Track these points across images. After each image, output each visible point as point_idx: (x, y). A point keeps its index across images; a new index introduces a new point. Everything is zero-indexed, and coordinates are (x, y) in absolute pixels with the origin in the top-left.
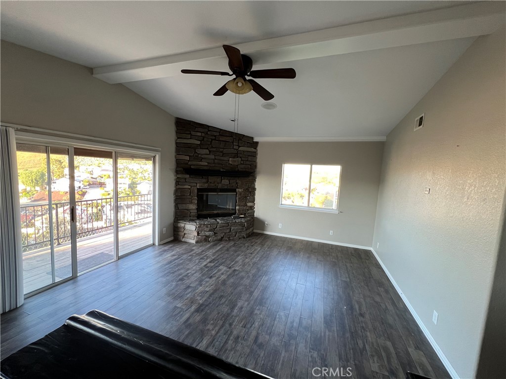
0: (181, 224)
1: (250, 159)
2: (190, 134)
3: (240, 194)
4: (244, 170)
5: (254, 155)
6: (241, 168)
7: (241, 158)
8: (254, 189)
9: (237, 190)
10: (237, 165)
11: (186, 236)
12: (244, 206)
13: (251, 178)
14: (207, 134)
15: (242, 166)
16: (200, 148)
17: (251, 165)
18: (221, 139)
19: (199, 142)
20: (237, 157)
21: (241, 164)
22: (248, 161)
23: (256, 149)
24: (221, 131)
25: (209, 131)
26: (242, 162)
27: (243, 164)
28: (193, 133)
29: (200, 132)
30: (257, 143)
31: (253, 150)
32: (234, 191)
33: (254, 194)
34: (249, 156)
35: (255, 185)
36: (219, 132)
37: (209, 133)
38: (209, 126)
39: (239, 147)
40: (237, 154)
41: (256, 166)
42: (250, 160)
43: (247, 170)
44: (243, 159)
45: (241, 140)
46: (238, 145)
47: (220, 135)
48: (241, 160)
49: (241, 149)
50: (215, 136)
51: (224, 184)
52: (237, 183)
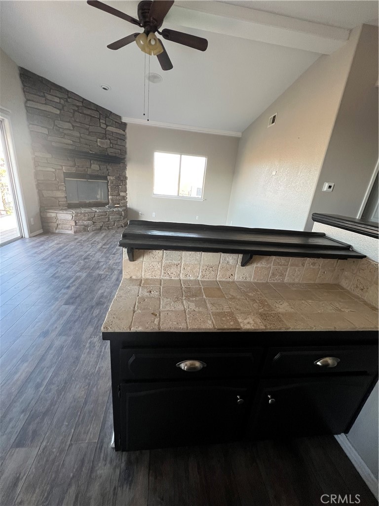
0: (51, 214)
1: (119, 142)
2: (44, 96)
3: (112, 183)
4: (114, 155)
5: (123, 138)
6: (111, 152)
7: (109, 139)
8: (126, 178)
9: (108, 177)
10: (106, 149)
11: (60, 226)
12: (117, 196)
13: (121, 165)
14: (67, 101)
15: (112, 150)
16: (61, 120)
17: (120, 150)
18: (85, 112)
19: (58, 112)
20: (106, 139)
21: (110, 147)
22: (117, 144)
23: (124, 131)
24: (84, 101)
25: (69, 98)
26: (111, 146)
27: (112, 148)
28: (49, 97)
29: (58, 97)
30: (125, 124)
31: (121, 132)
32: (105, 178)
33: (126, 184)
34: (118, 138)
35: (125, 173)
36: (82, 102)
37: (69, 100)
38: (68, 91)
39: (107, 126)
40: (106, 134)
41: (126, 152)
42: (120, 144)
43: (117, 155)
44: (112, 141)
45: (108, 118)
46: (105, 124)
47: (83, 106)
48: (111, 143)
49: (109, 128)
50: (78, 107)
51: (94, 170)
52: (107, 170)
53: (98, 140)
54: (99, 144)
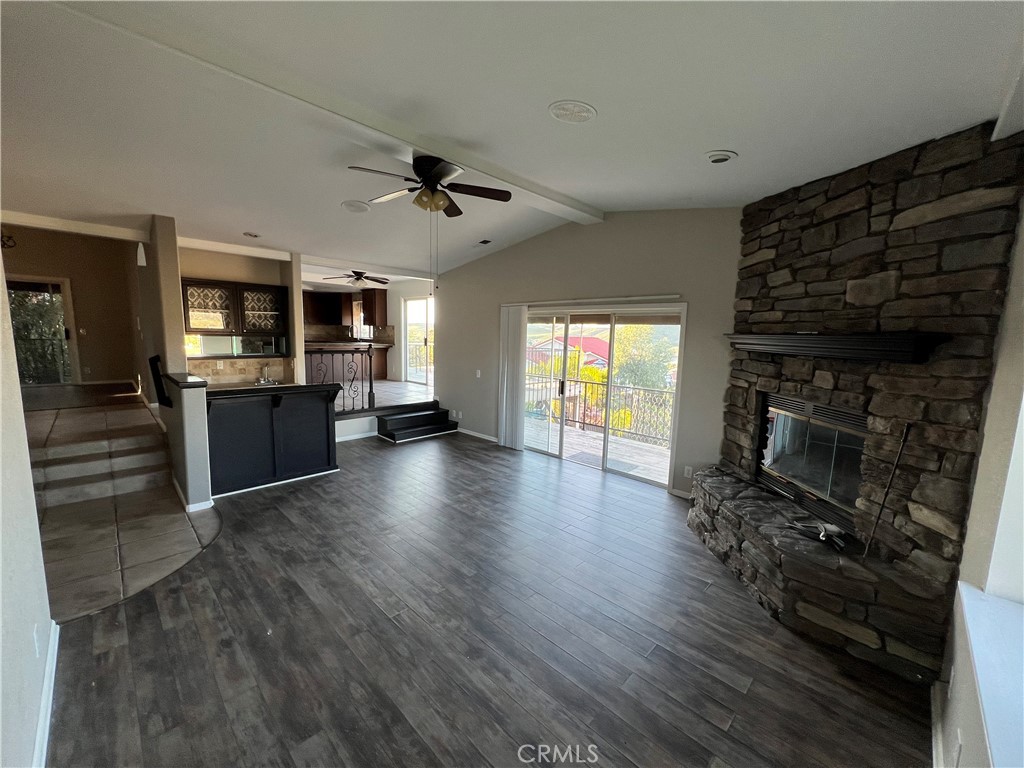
2: (760, 235)
4: (913, 324)
6: (895, 316)
7: (898, 265)
9: (870, 422)
10: (879, 307)
14: (793, 216)
15: (903, 307)
16: (775, 270)
18: (827, 216)
19: (773, 254)
20: (884, 269)
21: (900, 296)
23: (1005, 183)
25: (799, 203)
26: (905, 287)
27: (908, 296)
28: (763, 232)
29: (778, 220)
34: (946, 242)
36: (826, 191)
37: (796, 211)
39: (894, 215)
40: (883, 251)
44: (908, 267)
45: (907, 178)
46: (889, 212)
48: (902, 278)
49: (903, 220)
50: (811, 214)
51: (820, 389)
52: (867, 389)
53: (850, 283)
54: (849, 298)
